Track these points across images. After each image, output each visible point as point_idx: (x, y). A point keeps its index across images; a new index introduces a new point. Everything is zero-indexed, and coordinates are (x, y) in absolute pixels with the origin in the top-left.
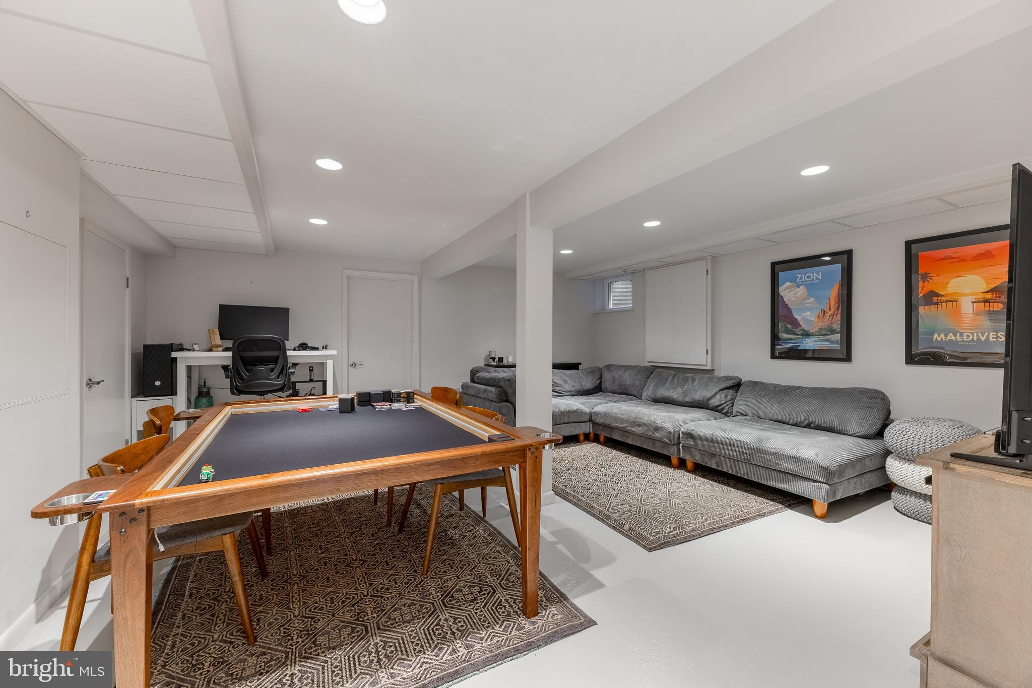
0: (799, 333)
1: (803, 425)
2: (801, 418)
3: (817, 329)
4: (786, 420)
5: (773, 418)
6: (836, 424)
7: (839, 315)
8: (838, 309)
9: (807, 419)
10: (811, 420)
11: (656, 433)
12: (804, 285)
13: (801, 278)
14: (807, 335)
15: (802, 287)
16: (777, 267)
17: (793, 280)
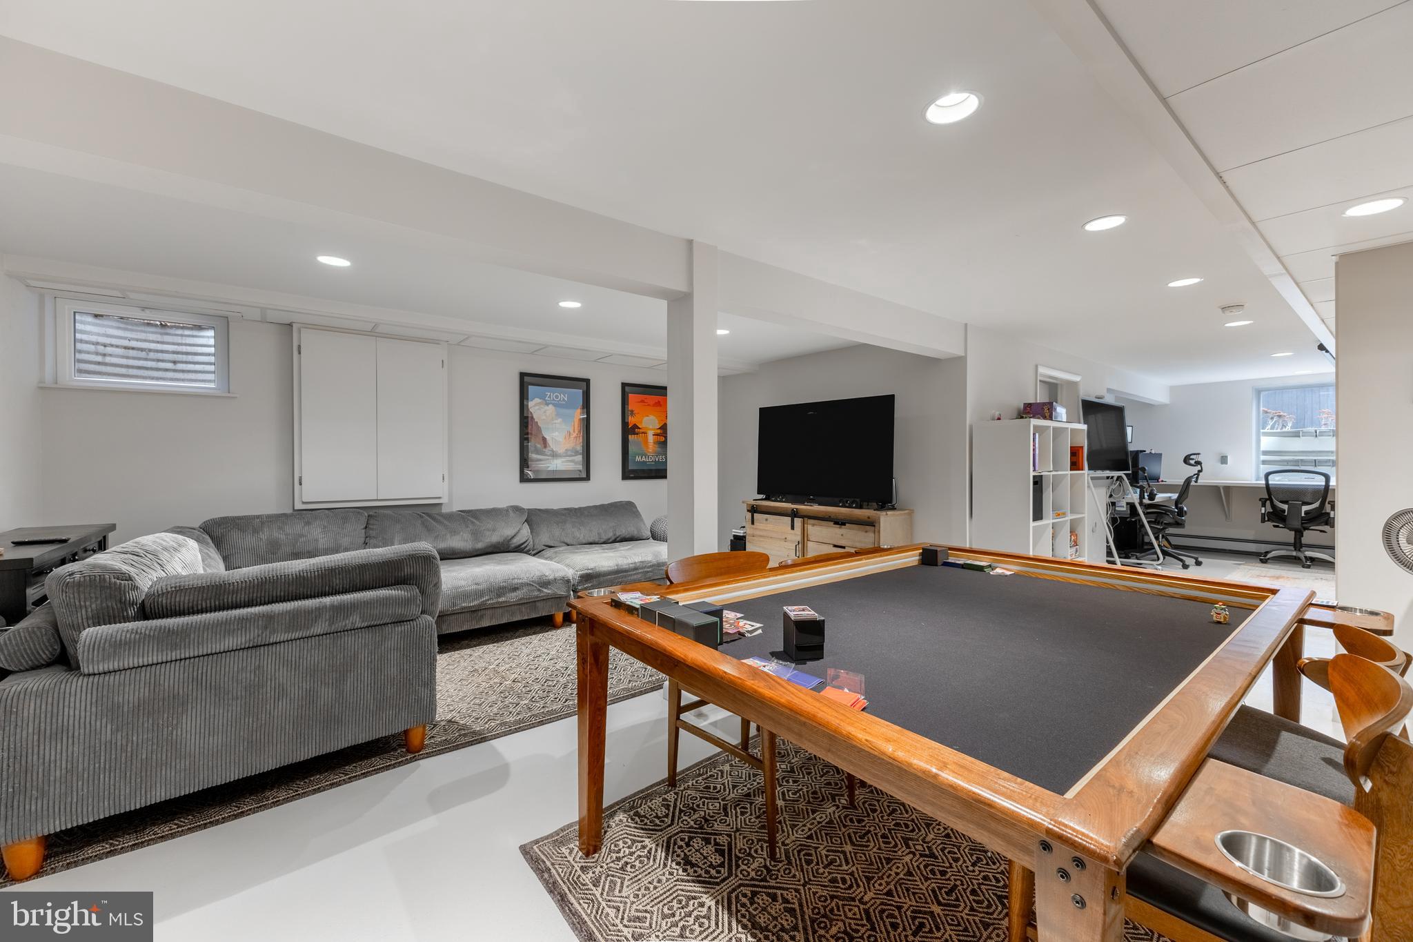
0: (549, 454)
1: (611, 541)
2: (610, 535)
3: (564, 450)
4: (597, 540)
5: (584, 541)
6: (636, 533)
7: (581, 438)
8: (580, 432)
9: (615, 535)
10: (618, 534)
11: (545, 590)
12: (554, 405)
13: (550, 397)
14: (555, 455)
15: (551, 406)
16: (527, 379)
17: (543, 397)
